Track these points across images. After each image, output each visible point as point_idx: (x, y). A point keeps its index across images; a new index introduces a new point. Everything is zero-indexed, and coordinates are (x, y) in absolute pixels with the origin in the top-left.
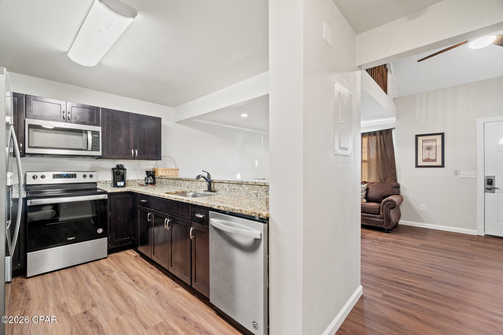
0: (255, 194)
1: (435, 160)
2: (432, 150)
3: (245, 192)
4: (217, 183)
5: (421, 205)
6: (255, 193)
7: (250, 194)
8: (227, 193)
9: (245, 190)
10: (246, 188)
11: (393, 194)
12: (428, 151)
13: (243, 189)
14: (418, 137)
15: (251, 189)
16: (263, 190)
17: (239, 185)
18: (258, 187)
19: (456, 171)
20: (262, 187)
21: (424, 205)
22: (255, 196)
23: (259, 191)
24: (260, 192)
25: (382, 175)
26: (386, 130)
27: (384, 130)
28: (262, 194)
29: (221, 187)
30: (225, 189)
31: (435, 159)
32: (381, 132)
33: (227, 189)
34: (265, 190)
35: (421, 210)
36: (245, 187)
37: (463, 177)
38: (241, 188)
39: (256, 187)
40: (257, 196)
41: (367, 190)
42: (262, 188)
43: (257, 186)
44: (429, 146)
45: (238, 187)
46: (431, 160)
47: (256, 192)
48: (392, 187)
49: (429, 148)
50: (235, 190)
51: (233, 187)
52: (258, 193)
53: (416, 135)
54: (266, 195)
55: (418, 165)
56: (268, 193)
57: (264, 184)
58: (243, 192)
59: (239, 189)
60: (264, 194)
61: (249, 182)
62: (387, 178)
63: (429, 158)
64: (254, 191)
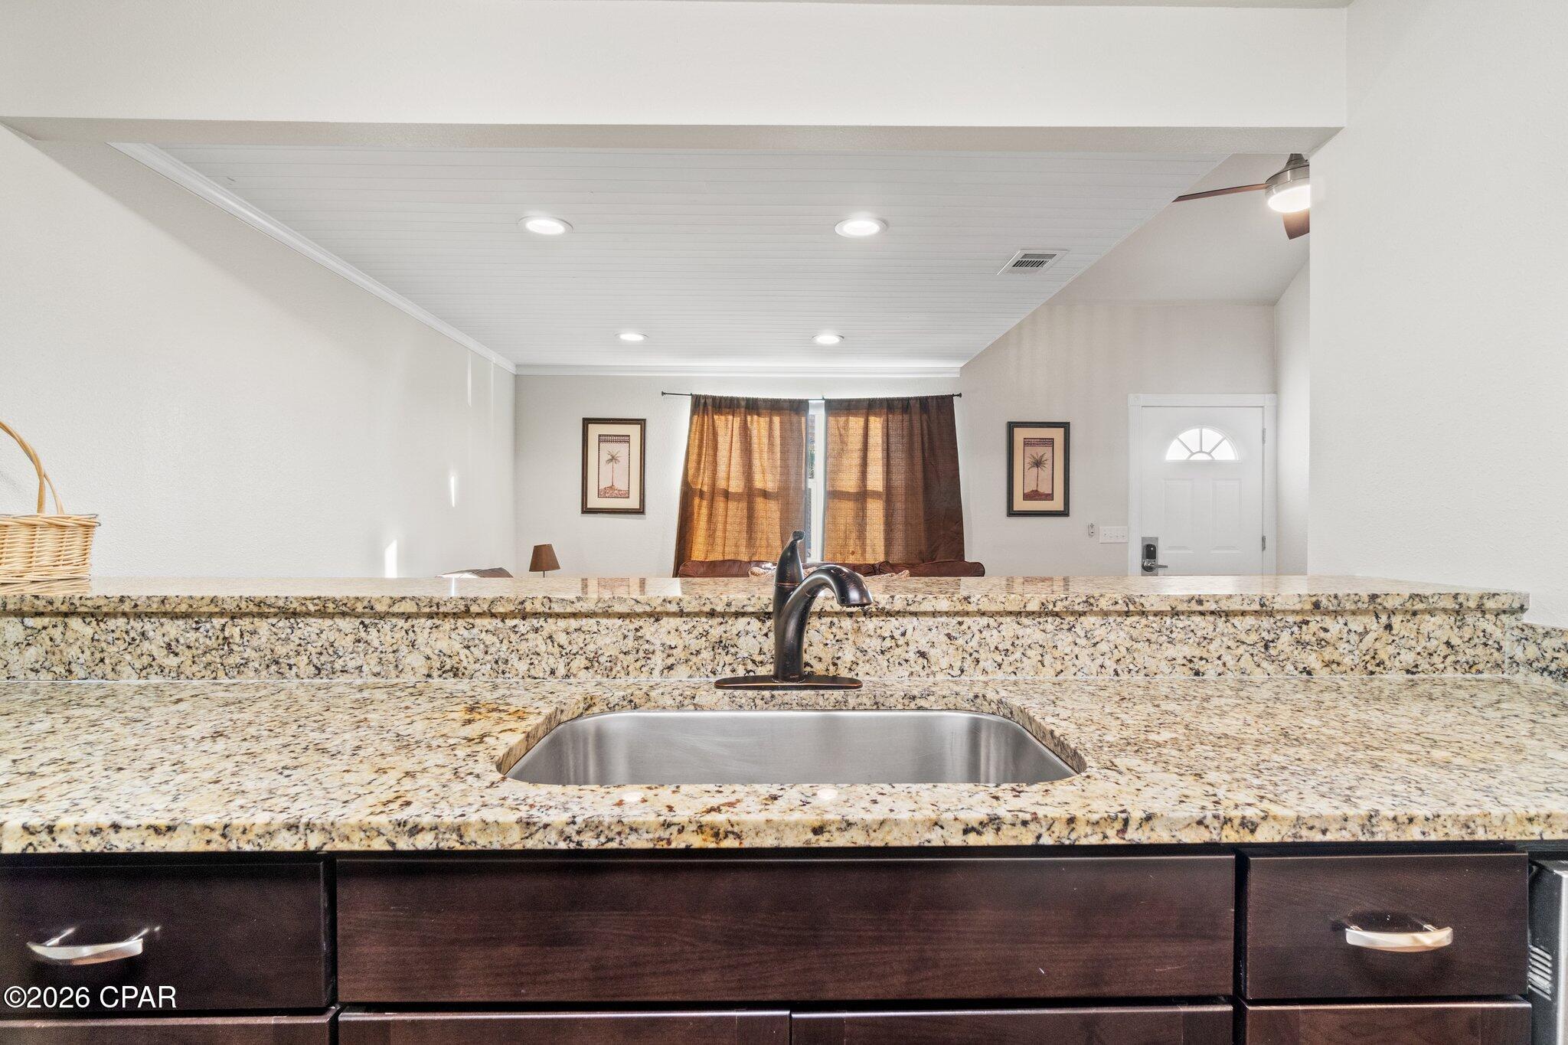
0: (1178, 669)
1: (1050, 496)
2: (1044, 468)
3: (1099, 662)
4: (827, 620)
6: (1180, 661)
7: (1143, 672)
8: (940, 677)
9: (1103, 647)
10: (1112, 637)
12: (1035, 470)
13: (1082, 642)
14: (1014, 429)
15: (1153, 638)
16: (1243, 637)
17: (1050, 619)
18: (1203, 624)
19: (1091, 526)
20: (1236, 621)
22: (1183, 675)
23: (1212, 647)
24: (1222, 651)
26: (937, 397)
27: (933, 397)
28: (1231, 663)
29: (875, 644)
30: (912, 656)
31: (1051, 492)
32: (924, 402)
33: (932, 653)
34: (1253, 637)
36: (1100, 633)
37: (1104, 541)
38: (1064, 640)
39: (1187, 623)
40: (1197, 673)
42: (1233, 630)
43: (1197, 619)
44: (1040, 455)
45: (1039, 636)
46: (1041, 494)
47: (1189, 651)
49: (1038, 463)
50: (1018, 655)
51: (993, 638)
52: (1201, 659)
53: (1009, 423)
54: (1265, 664)
55: (1013, 510)
56: (1272, 652)
57: (1262, 605)
58: (1084, 659)
59: (1051, 644)
60: (1247, 662)
61: (1142, 600)
63: (1037, 491)
64: (1171, 651)
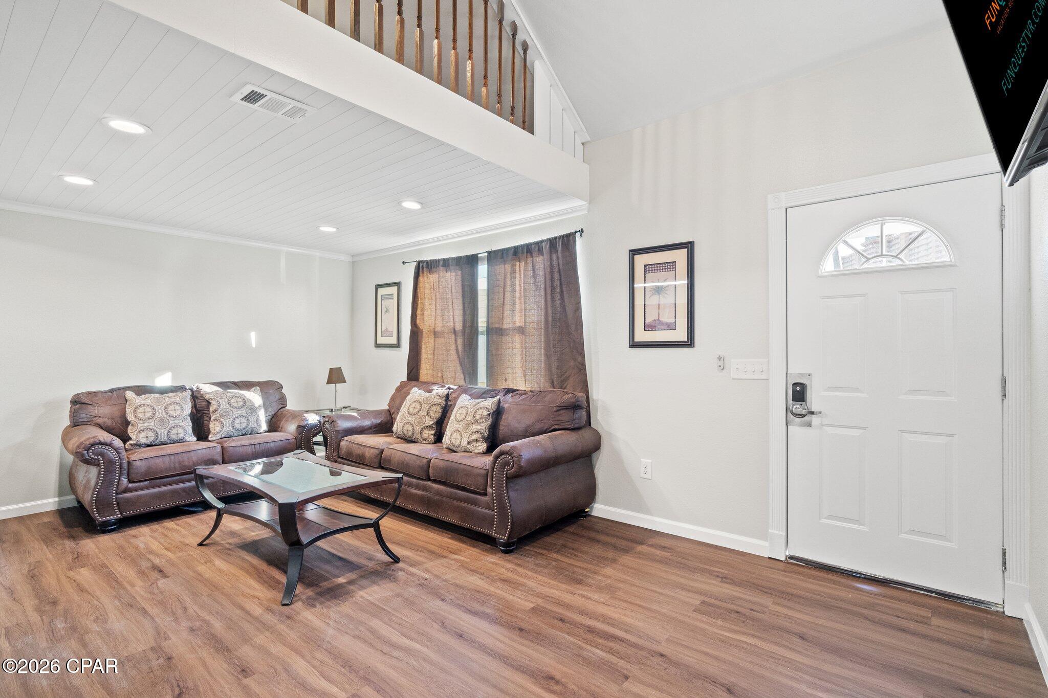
1: (671, 327)
2: (666, 295)
5: (641, 459)
11: (556, 427)
12: (656, 298)
14: (635, 256)
19: (719, 358)
21: (650, 461)
25: (555, 371)
26: (563, 236)
27: (559, 237)
31: (673, 320)
32: (552, 242)
35: (643, 475)
37: (736, 377)
41: (498, 413)
46: (663, 324)
48: (556, 406)
53: (630, 251)
55: (635, 341)
62: (568, 378)
63: (661, 319)
